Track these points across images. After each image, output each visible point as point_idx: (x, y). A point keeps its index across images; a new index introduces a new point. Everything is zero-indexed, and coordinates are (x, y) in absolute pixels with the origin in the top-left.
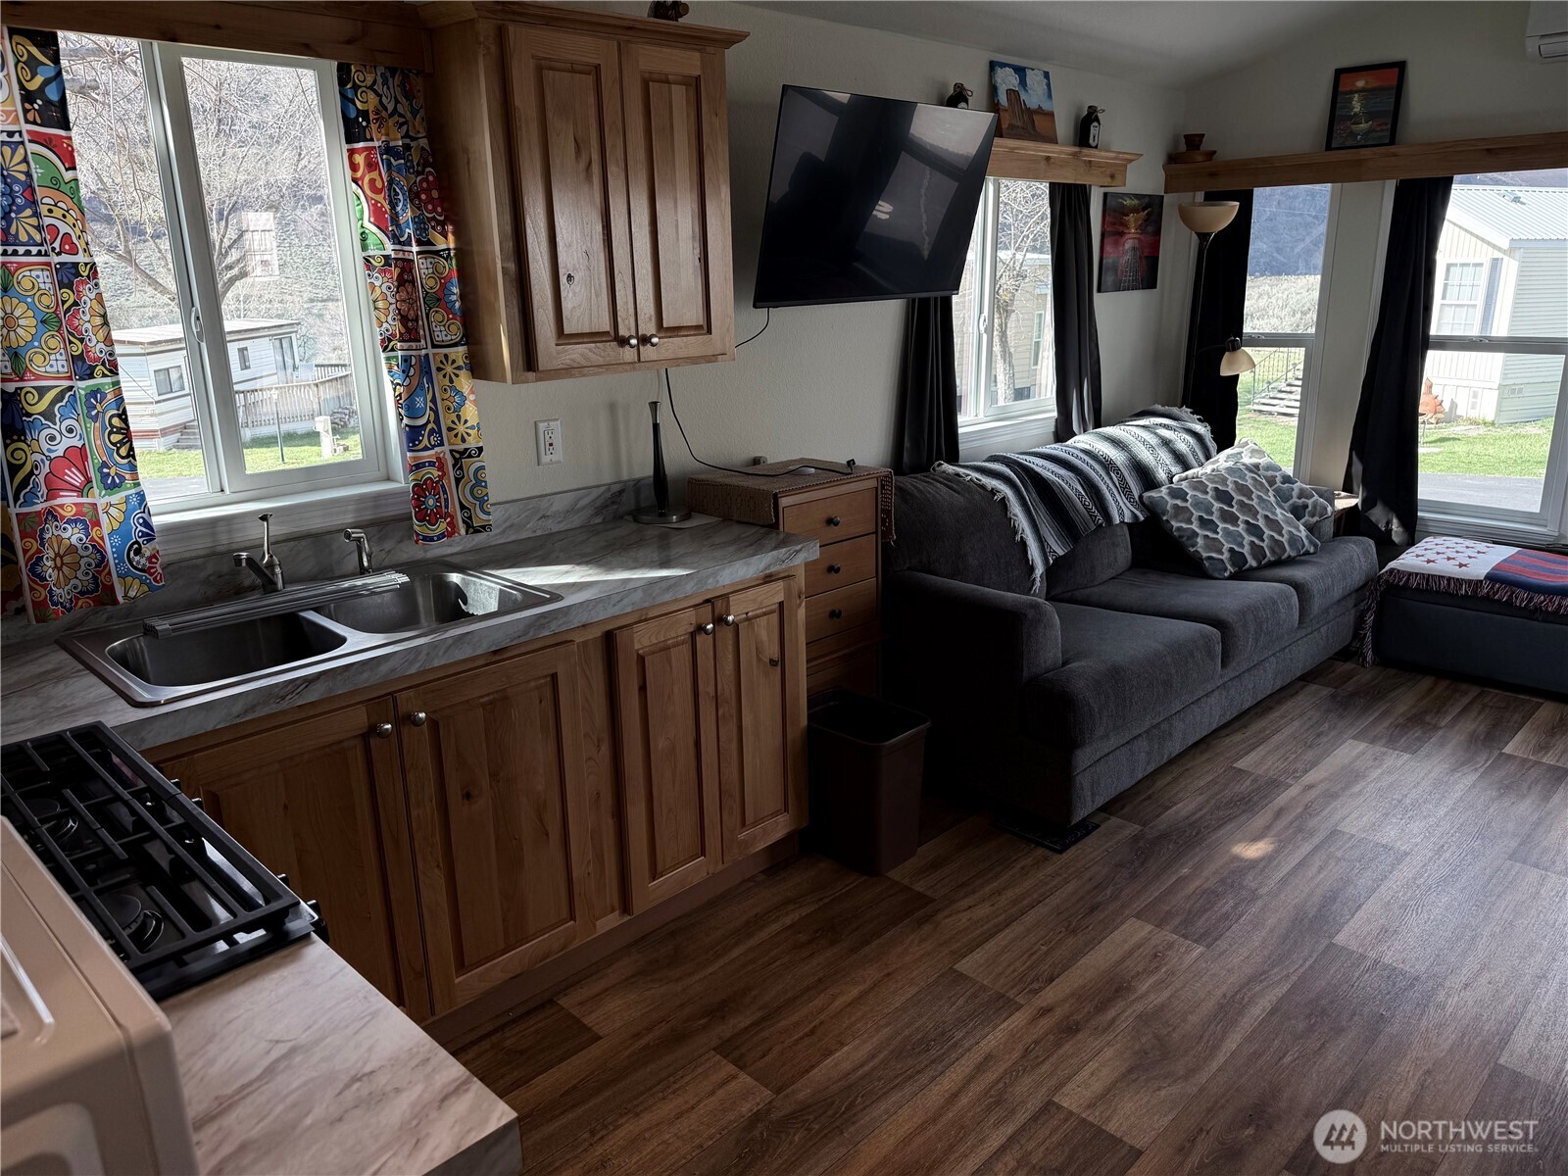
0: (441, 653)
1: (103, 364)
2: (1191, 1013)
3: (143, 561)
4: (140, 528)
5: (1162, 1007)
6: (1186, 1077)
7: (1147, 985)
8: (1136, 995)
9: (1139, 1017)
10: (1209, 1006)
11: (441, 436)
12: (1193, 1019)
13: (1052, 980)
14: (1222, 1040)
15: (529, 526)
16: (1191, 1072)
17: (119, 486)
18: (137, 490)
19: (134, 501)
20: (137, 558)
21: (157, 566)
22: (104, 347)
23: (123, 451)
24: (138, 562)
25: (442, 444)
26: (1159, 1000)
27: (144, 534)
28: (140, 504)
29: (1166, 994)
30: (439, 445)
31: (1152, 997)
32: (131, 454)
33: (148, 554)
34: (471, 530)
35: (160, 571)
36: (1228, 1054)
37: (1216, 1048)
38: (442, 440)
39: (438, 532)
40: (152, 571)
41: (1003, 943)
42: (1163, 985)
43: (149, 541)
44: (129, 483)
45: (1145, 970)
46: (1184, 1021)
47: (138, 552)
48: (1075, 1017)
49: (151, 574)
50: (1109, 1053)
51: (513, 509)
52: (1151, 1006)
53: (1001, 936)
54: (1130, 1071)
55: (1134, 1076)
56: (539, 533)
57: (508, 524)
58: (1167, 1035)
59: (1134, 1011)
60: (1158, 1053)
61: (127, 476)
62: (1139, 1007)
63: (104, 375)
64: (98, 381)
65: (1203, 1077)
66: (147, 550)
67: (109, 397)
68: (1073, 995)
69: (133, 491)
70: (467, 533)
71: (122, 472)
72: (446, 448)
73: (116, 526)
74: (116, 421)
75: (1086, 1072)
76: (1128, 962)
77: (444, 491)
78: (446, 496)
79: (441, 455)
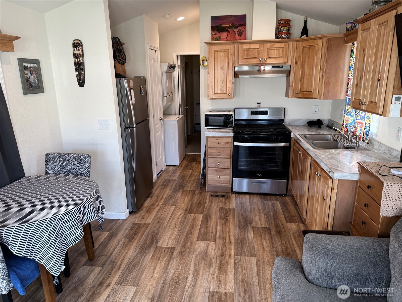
2: (203, 269)
5: (210, 268)
6: (197, 255)
7: (216, 272)
8: (216, 269)
9: (212, 264)
10: (201, 273)
12: (202, 268)
13: (235, 264)
14: (194, 266)
15: (388, 155)
16: (197, 256)
26: (211, 270)
29: (211, 272)
31: (213, 270)
36: (192, 263)
37: (195, 263)
41: (253, 268)
42: (213, 274)
45: (219, 276)
46: (204, 267)
48: (224, 258)
50: (213, 254)
51: (386, 148)
52: (212, 267)
53: (256, 270)
54: (207, 252)
55: (205, 251)
58: (205, 262)
59: (214, 264)
60: (204, 257)
62: (214, 266)
65: (194, 257)
68: (228, 263)
75: (214, 248)
76: (224, 276)
77: (361, 130)
78: (361, 131)
79: (363, 123)
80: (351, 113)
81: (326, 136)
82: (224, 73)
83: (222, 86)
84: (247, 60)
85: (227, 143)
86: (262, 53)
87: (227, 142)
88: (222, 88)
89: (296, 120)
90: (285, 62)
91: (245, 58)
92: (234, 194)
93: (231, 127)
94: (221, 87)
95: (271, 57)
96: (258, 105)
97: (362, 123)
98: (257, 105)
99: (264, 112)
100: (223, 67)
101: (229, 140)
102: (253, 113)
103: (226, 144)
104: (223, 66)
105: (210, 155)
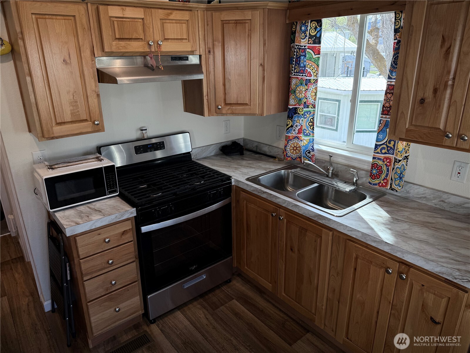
0: (291, 206)
1: (312, 105)
3: (310, 155)
4: (311, 147)
11: (394, 151)
15: (433, 201)
17: (309, 136)
18: (313, 138)
19: (312, 140)
20: (308, 154)
21: (314, 158)
22: (313, 101)
23: (312, 128)
24: (309, 155)
25: (393, 154)
27: (312, 149)
28: (312, 142)
30: (392, 154)
32: (313, 129)
33: (312, 154)
34: (391, 189)
35: (314, 159)
38: (394, 153)
39: (374, 183)
40: (312, 159)
43: (313, 151)
44: (311, 135)
47: (309, 153)
49: (312, 160)
51: (428, 191)
56: (437, 206)
57: (423, 196)
61: (311, 134)
63: (312, 108)
64: (310, 109)
66: (312, 153)
67: (312, 113)
69: (312, 138)
70: (390, 189)
71: (310, 132)
72: (394, 156)
73: (304, 145)
74: (312, 120)
77: (388, 171)
78: (388, 173)
79: (392, 158)
80: (305, 131)
81: (281, 172)
82: (72, 73)
83: (73, 106)
84: (122, 43)
85: (124, 233)
86: (151, 30)
87: (125, 231)
88: (74, 110)
89: (204, 148)
90: (193, 49)
91: (116, 39)
92: (153, 323)
93: (115, 191)
94: (72, 108)
95: (168, 39)
96: (143, 133)
97: (390, 159)
98: (140, 132)
99: (158, 145)
100: (67, 58)
101: (129, 226)
102: (139, 150)
103: (121, 237)
104: (68, 56)
105: (87, 274)
